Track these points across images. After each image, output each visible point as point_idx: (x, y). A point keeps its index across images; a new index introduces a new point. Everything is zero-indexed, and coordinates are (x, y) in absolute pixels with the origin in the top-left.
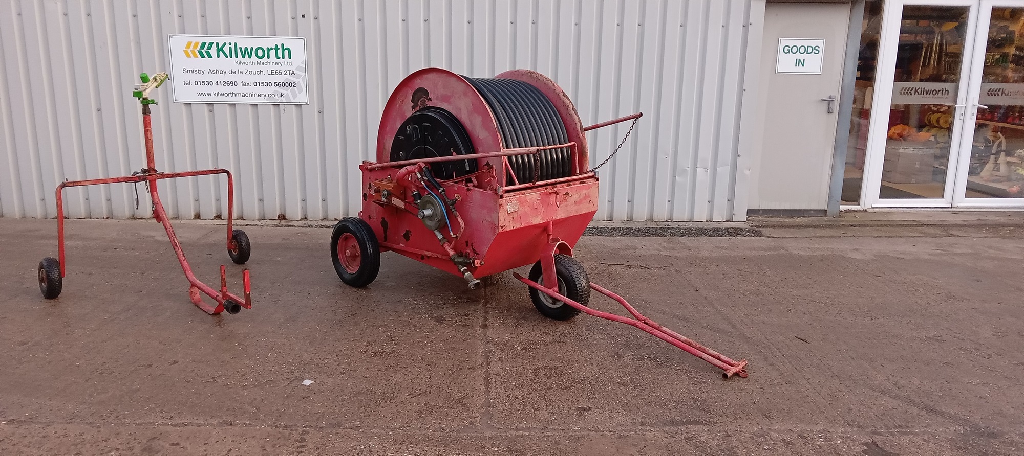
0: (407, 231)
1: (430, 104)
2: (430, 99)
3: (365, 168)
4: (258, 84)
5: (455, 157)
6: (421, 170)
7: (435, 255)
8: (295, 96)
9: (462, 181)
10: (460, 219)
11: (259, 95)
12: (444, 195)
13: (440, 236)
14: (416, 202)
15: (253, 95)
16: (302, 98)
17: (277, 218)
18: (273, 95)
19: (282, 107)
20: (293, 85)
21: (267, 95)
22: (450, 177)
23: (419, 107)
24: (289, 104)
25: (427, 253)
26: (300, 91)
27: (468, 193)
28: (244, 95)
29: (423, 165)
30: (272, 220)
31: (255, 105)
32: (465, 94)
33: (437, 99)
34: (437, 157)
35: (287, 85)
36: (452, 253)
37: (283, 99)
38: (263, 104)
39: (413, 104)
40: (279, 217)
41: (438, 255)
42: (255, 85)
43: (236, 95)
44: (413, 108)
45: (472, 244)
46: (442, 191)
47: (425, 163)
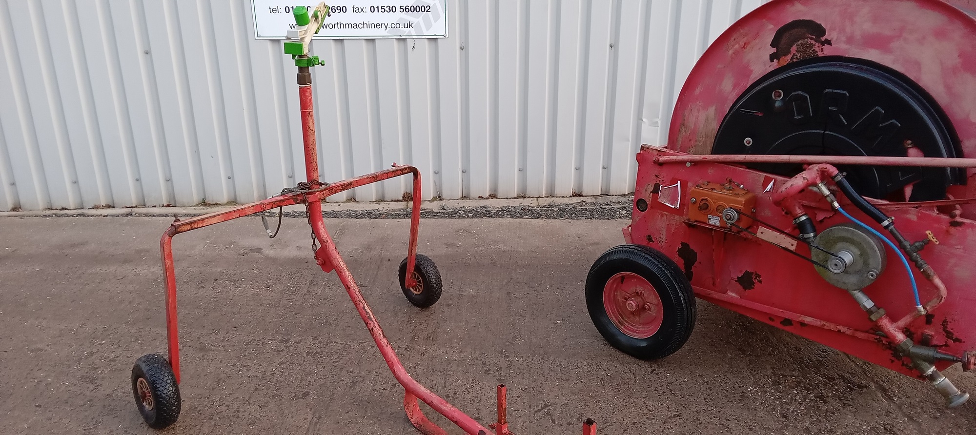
0: (748, 275)
1: (828, 51)
2: (829, 42)
3: (644, 156)
4: (376, 9)
5: (915, 158)
6: (825, 176)
7: (832, 327)
8: (429, 26)
9: (933, 207)
10: (937, 281)
11: (377, 26)
12: (894, 230)
13: (868, 304)
14: (806, 236)
15: (370, 26)
16: (438, 29)
17: (401, 199)
18: (397, 26)
19: (410, 43)
20: (426, 9)
21: (389, 26)
22: (897, 196)
23: (789, 57)
24: (420, 37)
25: (808, 320)
26: (437, 18)
27: (953, 230)
28: (357, 26)
29: (834, 171)
30: (395, 201)
31: (371, 41)
32: (940, 34)
33: (850, 40)
34: (863, 155)
35: (418, 8)
36: (900, 337)
37: (412, 31)
38: (384, 39)
39: (774, 50)
40: (404, 197)
41: (843, 329)
42: (372, 10)
43: (345, 26)
44: (772, 57)
45: (945, 321)
46: (893, 223)
47: (834, 164)
